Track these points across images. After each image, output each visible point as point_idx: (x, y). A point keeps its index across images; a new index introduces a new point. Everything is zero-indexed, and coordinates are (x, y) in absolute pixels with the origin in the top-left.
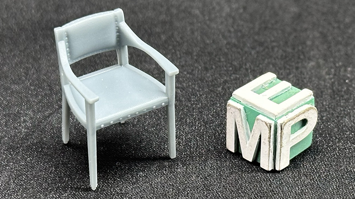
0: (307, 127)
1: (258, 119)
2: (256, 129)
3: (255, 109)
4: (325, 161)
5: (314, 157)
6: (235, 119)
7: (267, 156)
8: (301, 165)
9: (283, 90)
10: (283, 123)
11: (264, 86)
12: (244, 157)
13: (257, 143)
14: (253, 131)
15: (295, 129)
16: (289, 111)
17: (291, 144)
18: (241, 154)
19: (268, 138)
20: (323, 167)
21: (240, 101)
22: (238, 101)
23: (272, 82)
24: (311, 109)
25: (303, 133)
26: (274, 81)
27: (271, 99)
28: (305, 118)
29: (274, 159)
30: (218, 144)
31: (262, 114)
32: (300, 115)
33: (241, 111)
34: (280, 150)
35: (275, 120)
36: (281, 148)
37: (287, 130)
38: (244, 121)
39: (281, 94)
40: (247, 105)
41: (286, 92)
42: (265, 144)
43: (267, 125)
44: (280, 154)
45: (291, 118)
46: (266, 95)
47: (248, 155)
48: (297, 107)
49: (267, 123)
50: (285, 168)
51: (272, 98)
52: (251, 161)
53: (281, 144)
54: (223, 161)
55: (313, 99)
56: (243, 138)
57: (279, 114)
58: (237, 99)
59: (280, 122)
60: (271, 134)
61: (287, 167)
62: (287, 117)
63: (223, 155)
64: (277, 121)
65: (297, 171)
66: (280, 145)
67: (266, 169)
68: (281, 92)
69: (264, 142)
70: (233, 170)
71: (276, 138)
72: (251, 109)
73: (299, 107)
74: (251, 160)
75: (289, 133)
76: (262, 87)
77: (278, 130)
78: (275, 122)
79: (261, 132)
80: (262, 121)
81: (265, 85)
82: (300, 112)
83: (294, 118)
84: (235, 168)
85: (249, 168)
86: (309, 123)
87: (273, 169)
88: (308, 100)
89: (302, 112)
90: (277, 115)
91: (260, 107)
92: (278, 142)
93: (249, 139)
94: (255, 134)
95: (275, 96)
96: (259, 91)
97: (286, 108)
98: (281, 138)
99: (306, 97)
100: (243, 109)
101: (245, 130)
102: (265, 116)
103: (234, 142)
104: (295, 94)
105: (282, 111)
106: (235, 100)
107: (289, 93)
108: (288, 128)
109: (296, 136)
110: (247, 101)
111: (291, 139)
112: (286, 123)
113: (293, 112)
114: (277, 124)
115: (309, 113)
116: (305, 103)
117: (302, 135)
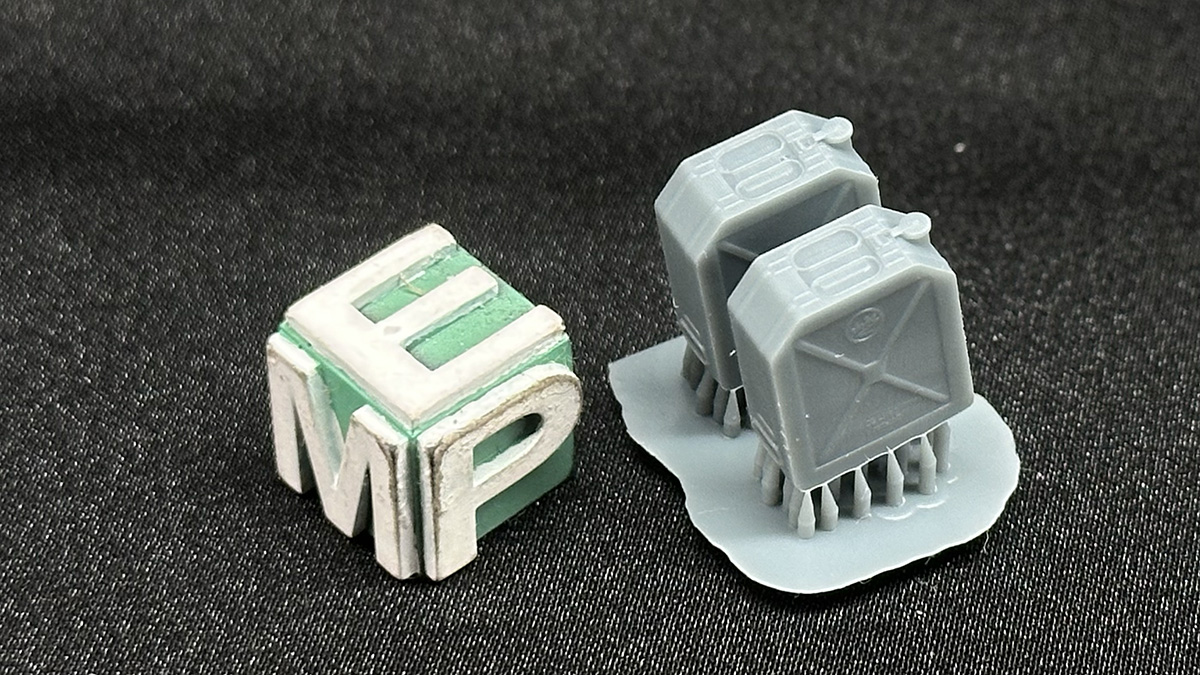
0: (540, 436)
1: (356, 424)
3: (353, 381)
6: (293, 399)
9: (462, 307)
10: (435, 448)
12: (328, 515)
13: (362, 492)
16: (464, 397)
17: (476, 497)
19: (390, 488)
21: (309, 341)
22: (302, 343)
23: (441, 260)
24: (553, 383)
25: (525, 456)
26: (449, 257)
27: (414, 342)
28: (529, 413)
29: (419, 545)
31: (371, 405)
32: (509, 410)
33: (309, 381)
34: (435, 522)
35: (410, 433)
36: (436, 517)
37: (456, 462)
38: (319, 411)
39: (455, 318)
40: (328, 361)
41: (479, 307)
42: (382, 501)
43: (379, 444)
44: (436, 534)
45: (471, 425)
46: (397, 329)
47: (341, 515)
48: (502, 377)
49: (383, 442)
50: (459, 572)
51: (418, 337)
52: (350, 536)
53: (435, 505)
55: (564, 344)
56: (321, 461)
57: (425, 412)
58: (299, 333)
60: (399, 476)
61: (466, 567)
62: (455, 422)
64: (418, 438)
66: (432, 512)
67: (394, 572)
68: (455, 312)
69: (379, 495)
71: (418, 486)
72: (338, 377)
73: (505, 381)
74: (349, 533)
77: (422, 464)
78: (411, 439)
79: (368, 461)
80: (369, 433)
81: (410, 276)
82: (508, 401)
83: (484, 424)
86: (545, 425)
87: (418, 571)
88: (545, 351)
89: (515, 399)
90: (418, 416)
91: (366, 379)
92: (426, 499)
93: (339, 469)
94: (355, 463)
95: (431, 330)
96: (371, 310)
98: (433, 489)
99: (538, 343)
100: (316, 372)
102: (382, 414)
103: (298, 464)
104: (507, 321)
105: (438, 403)
106: (294, 336)
107: (487, 314)
108: (460, 456)
109: (500, 470)
110: (327, 350)
111: (476, 483)
112: (452, 444)
113: (482, 399)
114: (418, 448)
115: (545, 396)
116: (534, 360)
117: (522, 463)
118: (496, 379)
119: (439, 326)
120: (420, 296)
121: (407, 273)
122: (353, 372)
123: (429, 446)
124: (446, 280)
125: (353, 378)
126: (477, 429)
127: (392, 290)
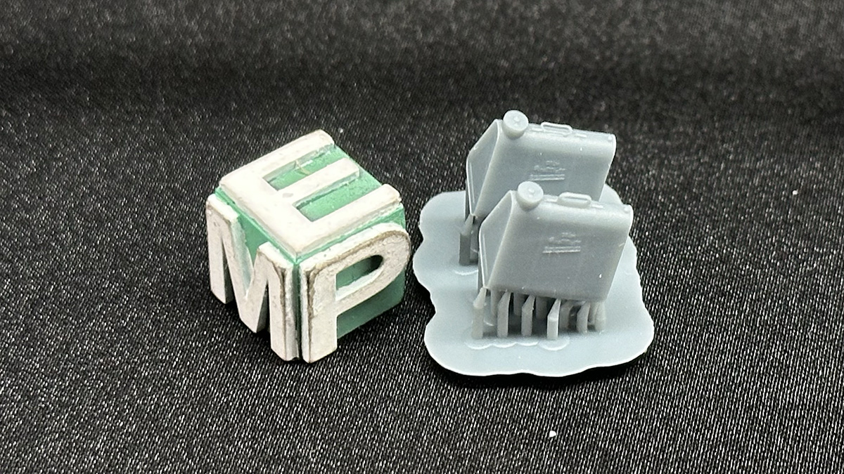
0: (380, 272)
1: (260, 254)
2: (259, 271)
3: (260, 226)
6: (222, 239)
7: (281, 331)
9: (334, 183)
10: (312, 271)
11: (298, 166)
12: (241, 318)
13: (263, 301)
16: (332, 240)
17: (338, 308)
19: (281, 297)
21: (234, 201)
22: (229, 201)
23: (323, 154)
24: (391, 235)
25: (372, 283)
26: (329, 152)
27: (302, 204)
28: (374, 254)
29: (299, 338)
31: (271, 242)
32: (361, 251)
33: (232, 227)
34: (309, 322)
35: (295, 261)
36: (310, 318)
37: (324, 282)
39: (330, 190)
40: (245, 213)
41: (346, 185)
42: (276, 306)
43: (276, 270)
44: (310, 330)
45: (335, 258)
46: (291, 195)
47: (250, 319)
48: (358, 229)
49: (277, 266)
51: (305, 201)
52: (255, 332)
53: (309, 311)
55: (400, 211)
56: (238, 280)
57: (305, 248)
58: (229, 196)
60: (287, 289)
61: (330, 356)
62: (325, 256)
64: (300, 265)
66: (308, 314)
67: (282, 356)
68: (330, 186)
69: (274, 302)
71: (299, 298)
72: (251, 224)
73: (360, 231)
74: (254, 330)
75: (330, 288)
77: (302, 282)
78: (295, 265)
79: (267, 280)
80: (268, 260)
81: (303, 163)
82: (360, 244)
83: (344, 258)
86: (385, 264)
87: (298, 356)
88: (387, 214)
89: (366, 244)
90: (301, 250)
91: (269, 225)
92: (304, 306)
93: (249, 285)
94: (259, 281)
95: (314, 197)
98: (308, 299)
99: (382, 208)
100: (237, 220)
101: (241, 265)
102: (278, 248)
103: (223, 283)
104: (363, 194)
105: (314, 242)
106: (224, 196)
107: (351, 189)
108: (327, 279)
109: (353, 291)
110: (245, 206)
111: (338, 298)
112: (322, 270)
113: (344, 242)
114: (300, 271)
115: (385, 244)
116: (379, 219)
117: (369, 288)
118: (353, 230)
119: (318, 195)
120: (307, 175)
121: (301, 161)
122: (261, 221)
123: (307, 270)
124: (326, 166)
125: (260, 224)
126: (339, 261)
127: (290, 171)
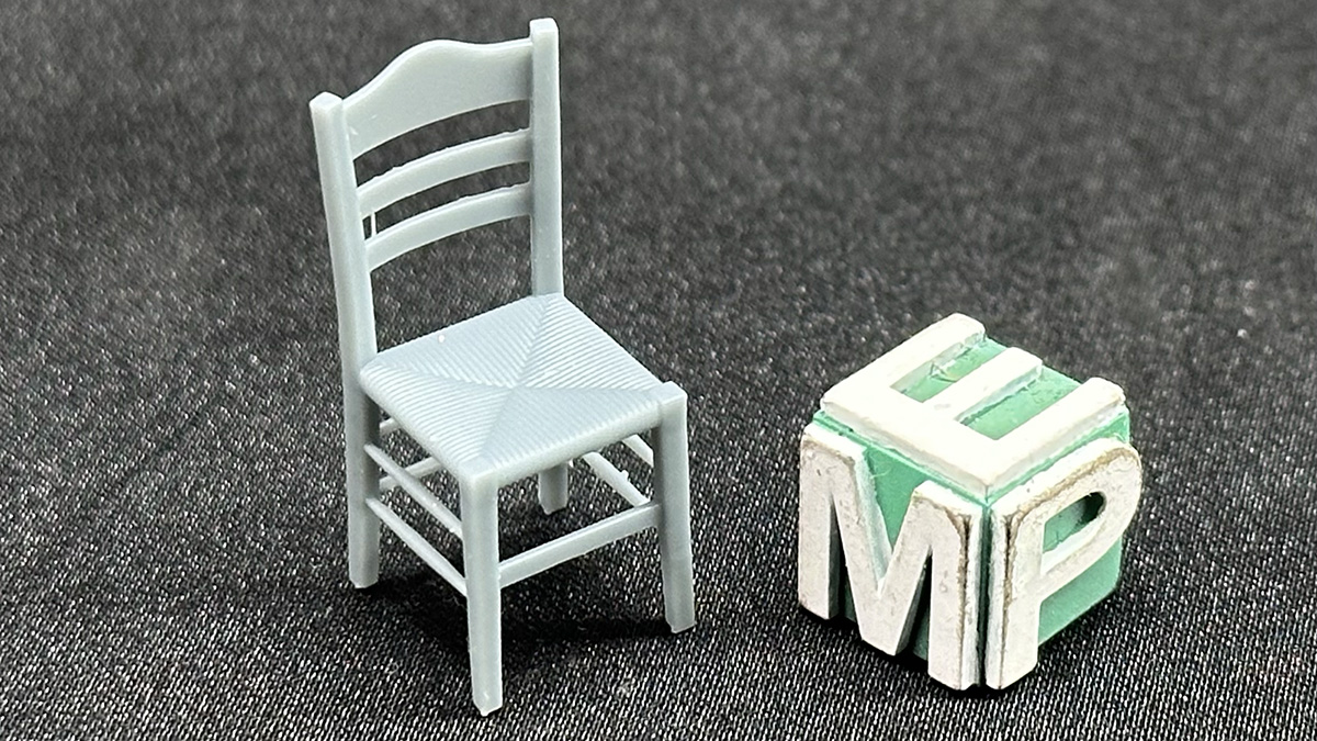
0: (1101, 523)
1: (918, 500)
2: (912, 533)
3: (908, 459)
4: (1173, 648)
5: (1131, 631)
6: (832, 497)
7: (955, 635)
8: (1083, 666)
9: (1009, 385)
10: (1012, 516)
11: (937, 368)
12: (864, 637)
13: (918, 589)
14: (903, 544)
15: (1057, 533)
16: (1034, 465)
17: (1043, 588)
18: (855, 626)
19: (959, 571)
20: (1166, 673)
21: (852, 427)
22: (841, 429)
23: (969, 349)
24: (1119, 455)
25: (1088, 544)
26: (976, 347)
27: (966, 419)
28: (1093, 491)
29: (981, 647)
30: (767, 588)
31: (929, 478)
32: (1078, 481)
33: (855, 468)
34: (1005, 612)
35: (984, 502)
36: (1006, 604)
37: (1029, 537)
38: (865, 502)
39: (1003, 398)
40: (875, 443)
41: (1024, 389)
42: (946, 591)
43: (954, 522)
44: (1004, 626)
45: (1045, 493)
46: (948, 406)
47: (882, 629)
48: (1067, 448)
49: (955, 513)
50: (1023, 679)
51: (969, 415)
52: (893, 654)
53: (1006, 590)
54: (789, 655)
55: (1124, 418)
56: (863, 565)
57: (998, 477)
58: (837, 419)
59: (1002, 509)
60: (969, 555)
61: (1030, 675)
62: (1028, 491)
63: (786, 629)
64: (993, 508)
65: (1068, 688)
66: (1002, 597)
67: (951, 683)
68: (1003, 390)
69: (942, 584)
70: (824, 687)
71: (988, 568)
72: (891, 459)
73: (1071, 452)
74: (891, 650)
75: (1036, 550)
76: (931, 373)
77: (995, 538)
78: (985, 508)
79: (930, 547)
80: (936, 507)
81: (943, 364)
82: (1079, 470)
83: (1056, 494)
84: (835, 682)
85: (884, 681)
86: (1107, 508)
87: (977, 682)
88: (1107, 422)
89: (1085, 469)
90: (993, 482)
91: (928, 451)
92: (996, 584)
93: (885, 570)
94: (911, 553)
95: (981, 409)
96: (920, 388)
97: (1025, 454)
98: (1007, 568)
99: (1099, 412)
100: (863, 457)
101: (870, 536)
102: (946, 486)
103: (827, 581)
104: (1057, 399)
105: (1007, 472)
106: (830, 423)
107: (1033, 394)
108: (1033, 531)
109: (1064, 558)
110: (875, 430)
111: (1044, 570)
112: (1026, 514)
113: (1051, 468)
114: (993, 519)
115: (1110, 471)
116: (1097, 432)
117: (1085, 552)
118: (1060, 450)
119: (987, 405)
120: (955, 382)
121: (941, 360)
122: (910, 449)
123: (1006, 514)
124: (979, 366)
125: (908, 455)
126: (1049, 499)
127: (925, 378)
